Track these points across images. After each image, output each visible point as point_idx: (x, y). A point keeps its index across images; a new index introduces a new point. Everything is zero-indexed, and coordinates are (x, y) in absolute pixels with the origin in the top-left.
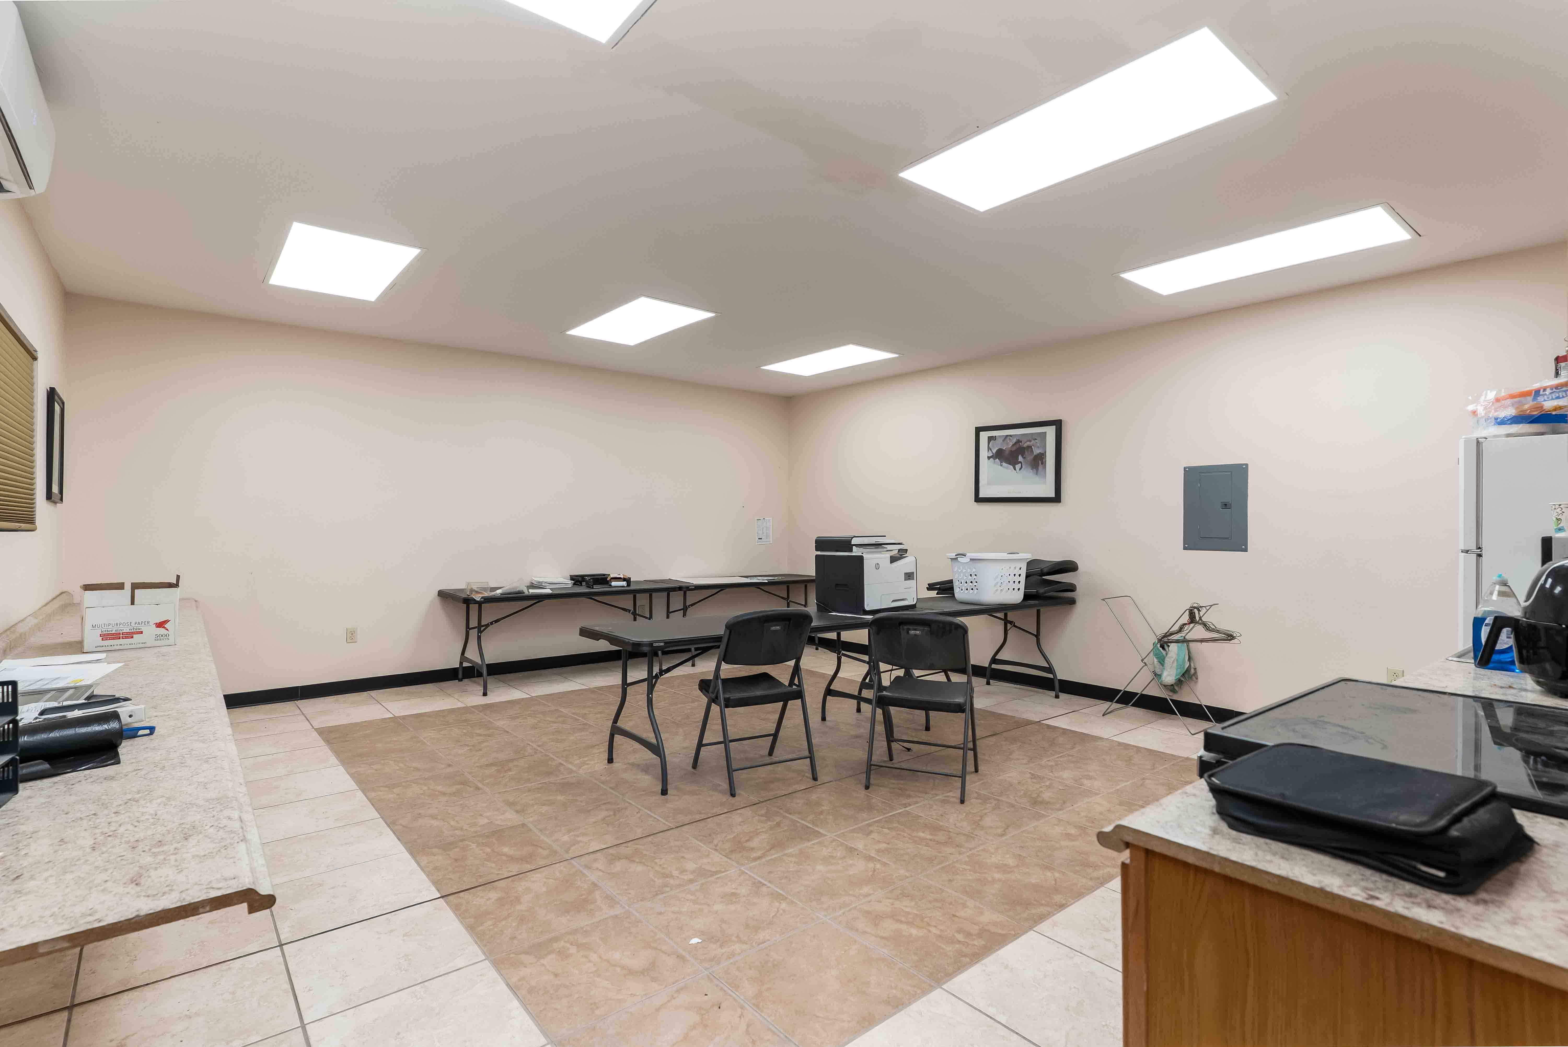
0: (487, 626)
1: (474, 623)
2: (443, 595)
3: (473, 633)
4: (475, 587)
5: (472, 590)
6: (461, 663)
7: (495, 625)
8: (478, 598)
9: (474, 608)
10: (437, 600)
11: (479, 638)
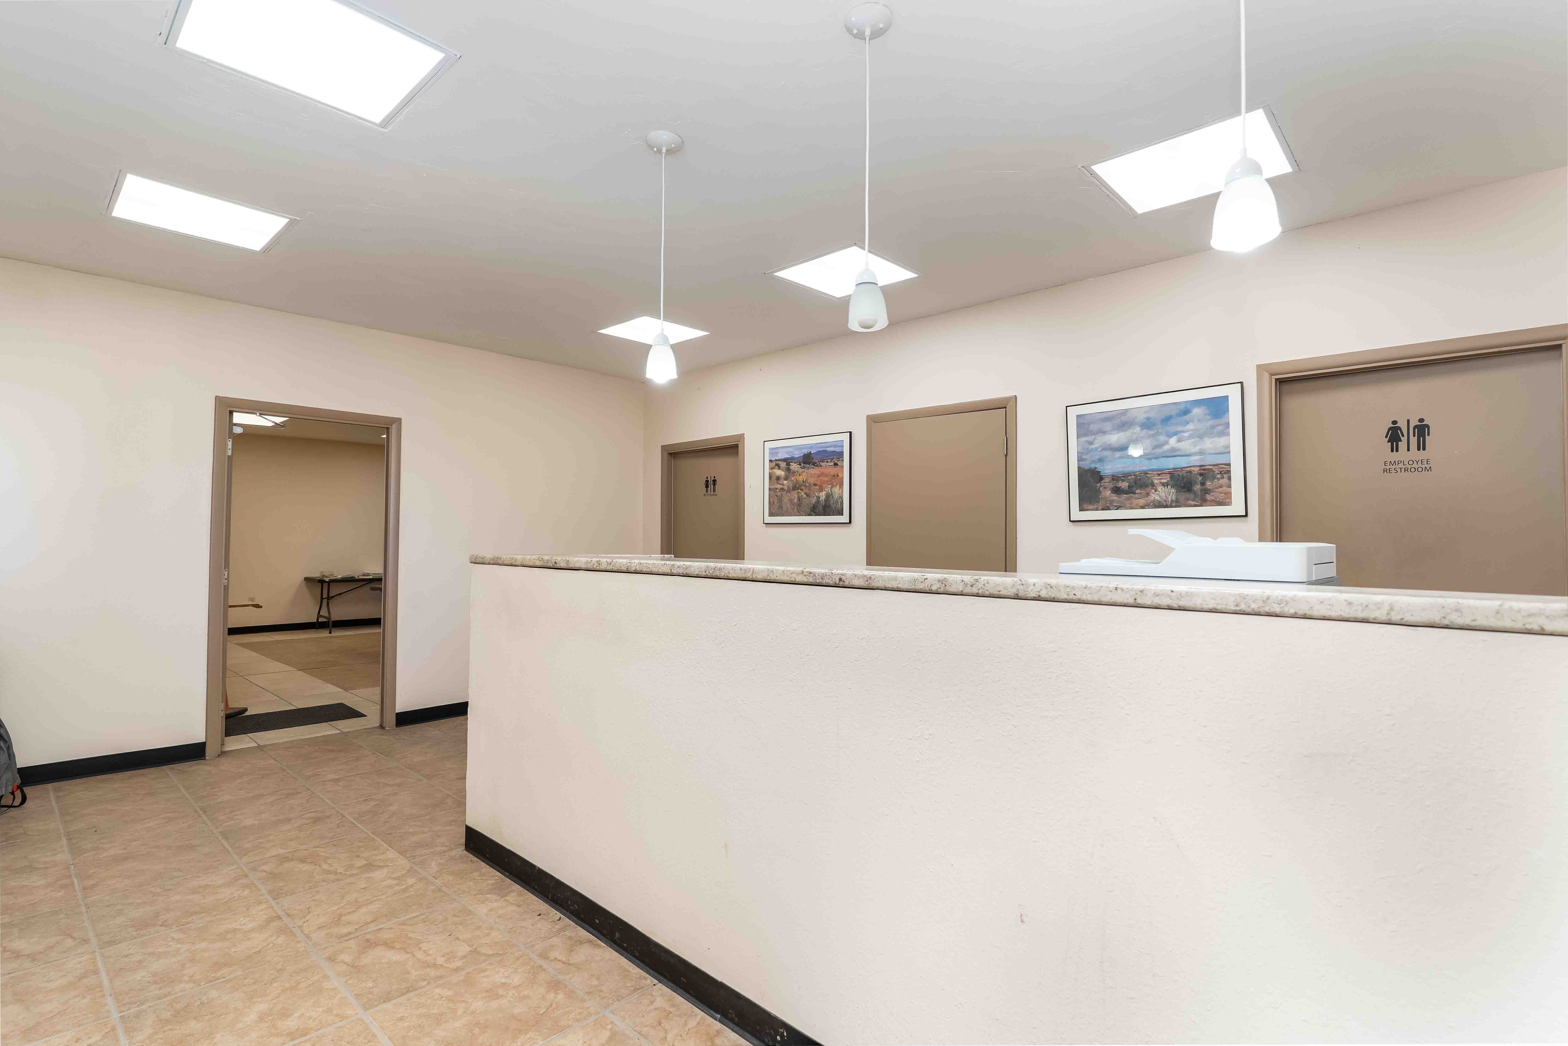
0: (333, 597)
1: (325, 596)
2: (307, 580)
3: (325, 602)
4: (326, 574)
5: (323, 576)
6: (318, 619)
7: (338, 596)
8: (327, 580)
9: (325, 585)
10: (305, 582)
11: (328, 603)
